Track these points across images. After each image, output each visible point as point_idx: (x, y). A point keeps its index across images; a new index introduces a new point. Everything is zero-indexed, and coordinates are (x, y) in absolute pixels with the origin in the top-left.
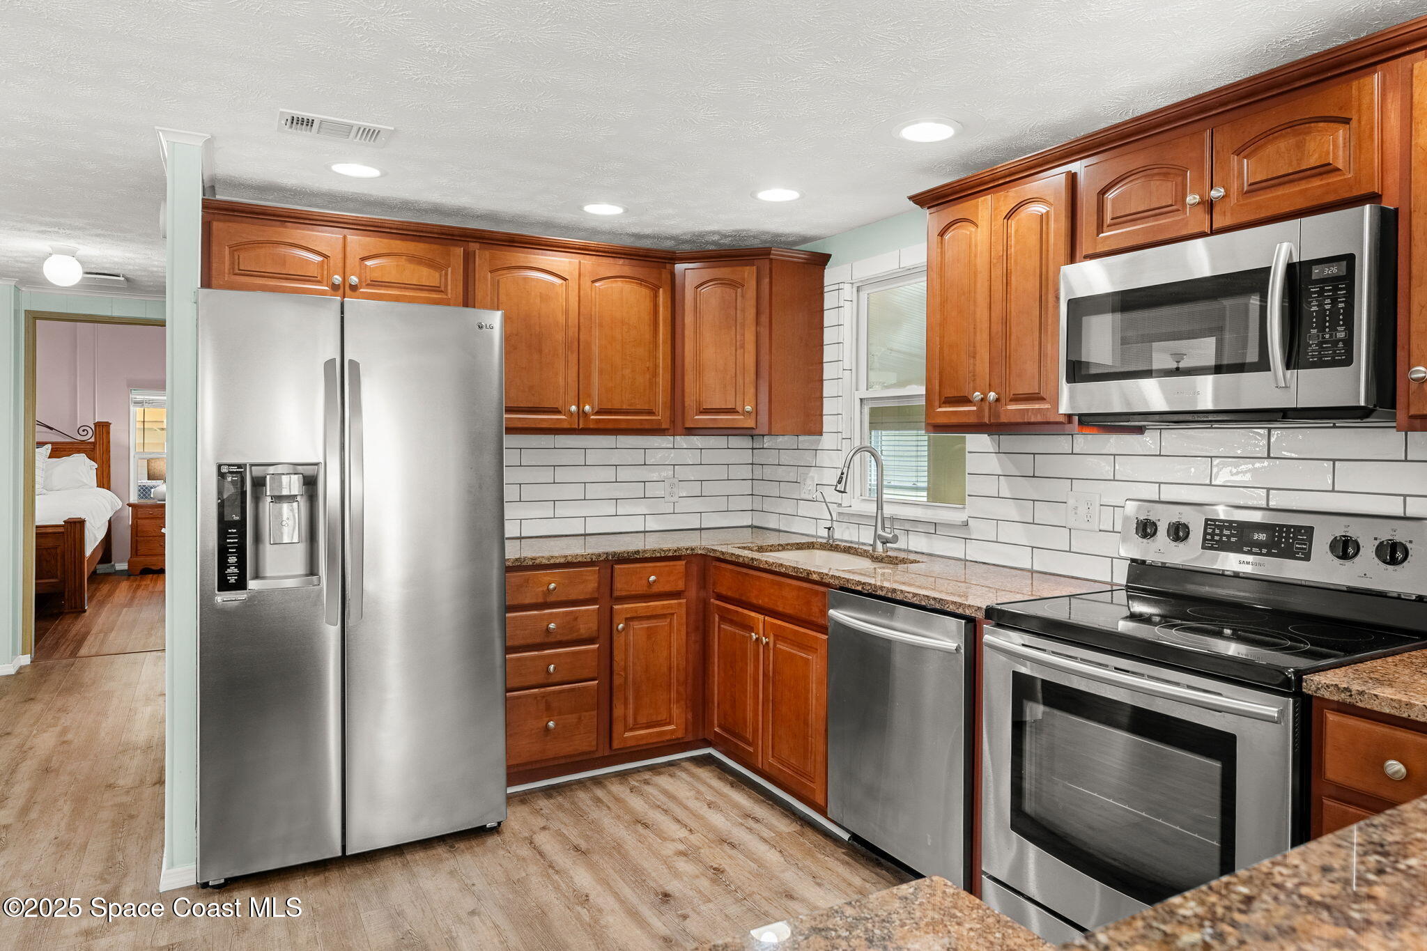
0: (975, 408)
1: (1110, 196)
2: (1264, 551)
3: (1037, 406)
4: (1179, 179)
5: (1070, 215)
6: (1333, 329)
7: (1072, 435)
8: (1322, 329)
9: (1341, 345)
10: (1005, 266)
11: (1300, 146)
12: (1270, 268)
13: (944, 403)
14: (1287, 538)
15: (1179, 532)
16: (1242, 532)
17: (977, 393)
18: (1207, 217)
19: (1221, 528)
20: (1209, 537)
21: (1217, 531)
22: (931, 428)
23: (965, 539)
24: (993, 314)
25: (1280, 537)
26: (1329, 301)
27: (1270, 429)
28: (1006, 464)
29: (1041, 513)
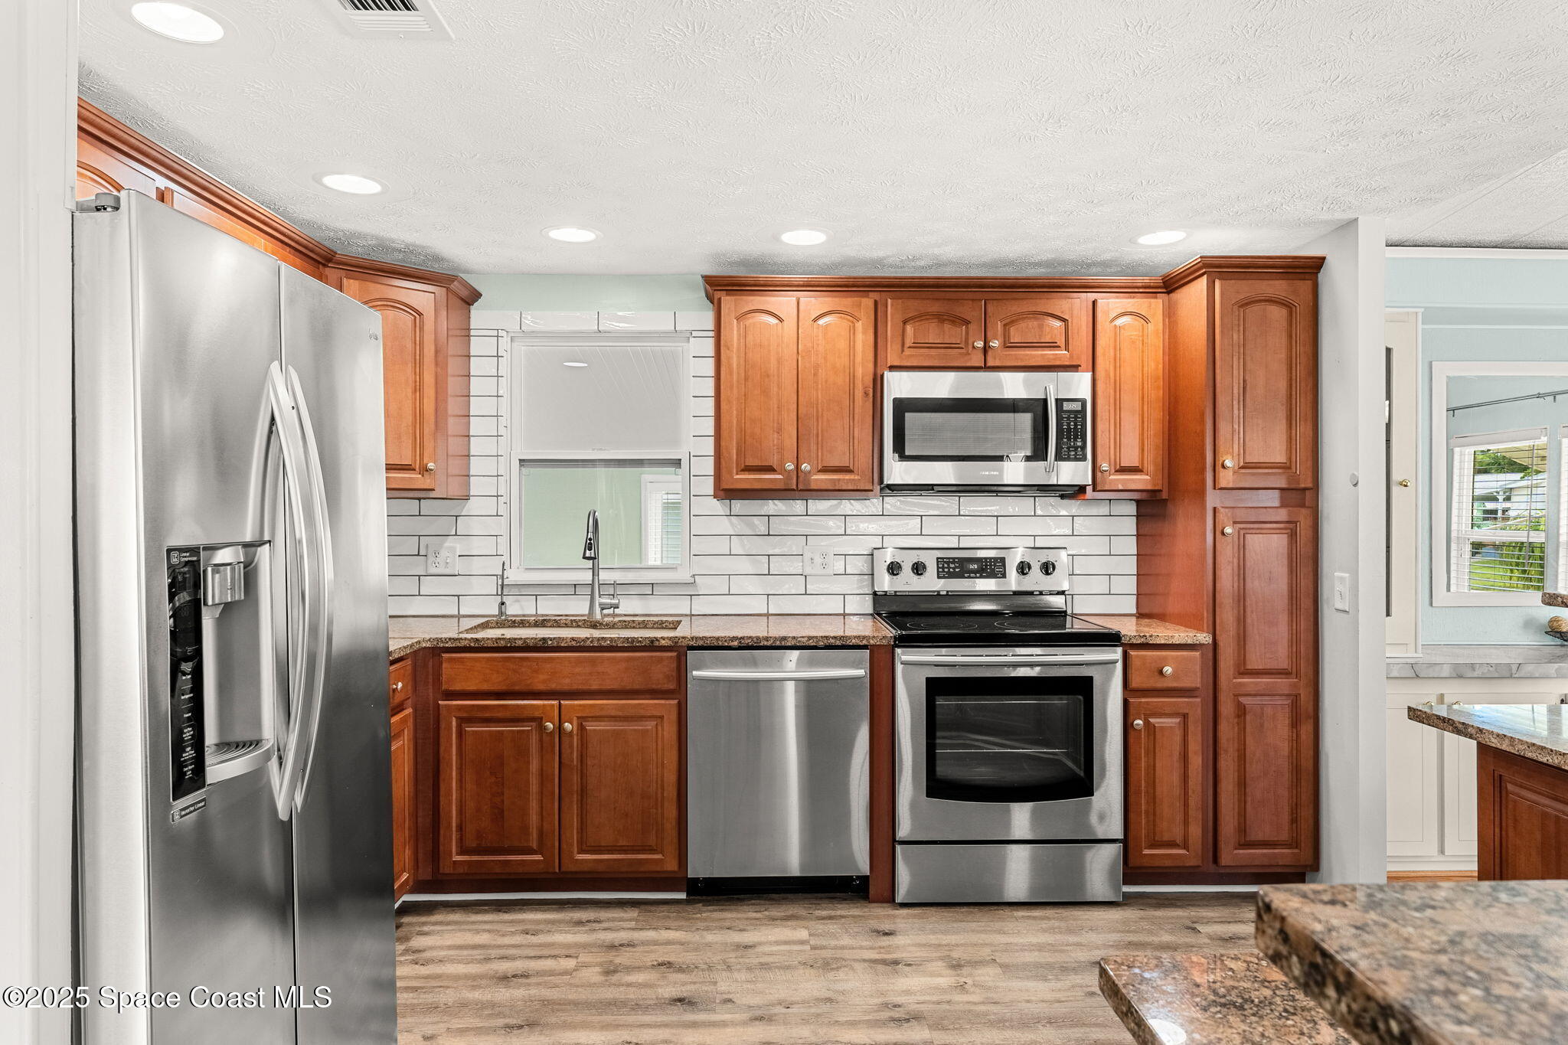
1: (910, 326)
2: (978, 575)
4: (964, 327)
5: (874, 331)
6: (1075, 439)
7: (807, 500)
8: (1069, 439)
9: (1079, 449)
11: (1040, 328)
12: (1046, 399)
13: (743, 470)
14: (991, 565)
15: (919, 569)
16: (962, 565)
17: (789, 464)
18: (983, 357)
19: (948, 563)
20: (940, 570)
21: (946, 565)
22: (722, 493)
23: (691, 595)
24: (801, 398)
25: (986, 565)
26: (1072, 423)
28: (738, 525)
29: (777, 565)
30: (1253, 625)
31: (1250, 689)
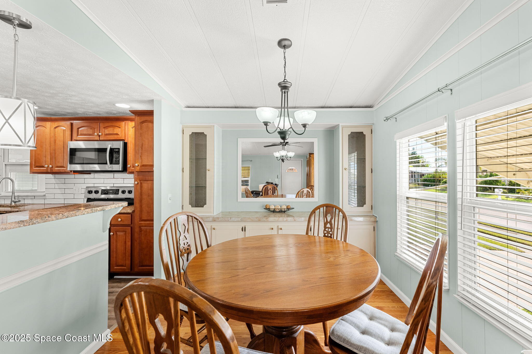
0: (46, 169)
1: (80, 129)
2: (111, 194)
3: (63, 169)
4: (94, 130)
5: (71, 131)
6: (117, 159)
8: (115, 159)
9: (118, 162)
10: (54, 138)
11: (113, 130)
12: (107, 148)
13: (36, 167)
14: (115, 191)
15: (97, 192)
16: (108, 191)
17: (46, 165)
18: (99, 138)
19: (104, 191)
20: (102, 192)
23: (44, 199)
24: (51, 148)
26: (116, 155)
27: (114, 174)
28: (58, 181)
29: (67, 191)
30: (144, 208)
31: (143, 225)
